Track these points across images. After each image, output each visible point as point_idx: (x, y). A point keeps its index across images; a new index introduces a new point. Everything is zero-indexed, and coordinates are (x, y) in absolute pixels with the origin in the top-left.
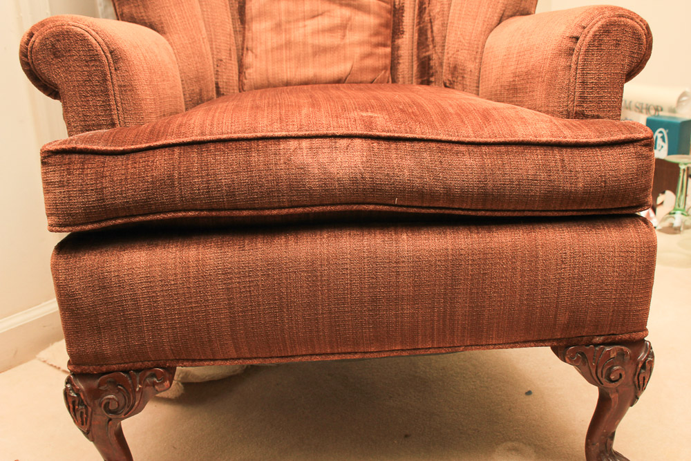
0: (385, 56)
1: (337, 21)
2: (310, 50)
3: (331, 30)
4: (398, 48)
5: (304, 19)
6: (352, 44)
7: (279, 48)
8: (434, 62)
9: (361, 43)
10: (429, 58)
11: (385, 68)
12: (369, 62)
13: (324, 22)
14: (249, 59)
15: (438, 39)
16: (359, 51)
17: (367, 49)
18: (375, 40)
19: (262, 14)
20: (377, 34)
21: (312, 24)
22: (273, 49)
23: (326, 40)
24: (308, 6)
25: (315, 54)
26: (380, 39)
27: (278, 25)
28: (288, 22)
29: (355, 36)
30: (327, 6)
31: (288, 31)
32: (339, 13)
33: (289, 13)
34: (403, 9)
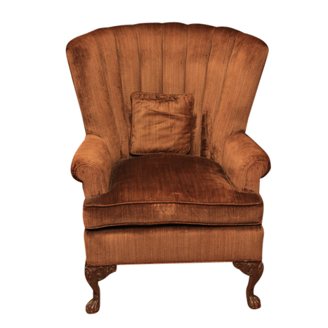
0: (188, 137)
1: (169, 125)
2: (158, 136)
3: (167, 128)
4: (194, 133)
5: (156, 124)
6: (175, 134)
7: (146, 135)
8: (208, 142)
9: (178, 134)
10: (205, 140)
11: (188, 142)
12: (181, 141)
13: (164, 125)
14: (133, 139)
15: (209, 133)
16: (177, 137)
17: (180, 136)
18: (184, 132)
19: (139, 122)
20: (184, 129)
21: (159, 126)
22: (143, 136)
23: (165, 133)
24: (157, 118)
25: (160, 138)
26: (186, 131)
27: (145, 127)
28: (150, 125)
29: (176, 131)
30: (165, 119)
31: (149, 129)
32: (170, 121)
33: (150, 122)
34: (196, 117)
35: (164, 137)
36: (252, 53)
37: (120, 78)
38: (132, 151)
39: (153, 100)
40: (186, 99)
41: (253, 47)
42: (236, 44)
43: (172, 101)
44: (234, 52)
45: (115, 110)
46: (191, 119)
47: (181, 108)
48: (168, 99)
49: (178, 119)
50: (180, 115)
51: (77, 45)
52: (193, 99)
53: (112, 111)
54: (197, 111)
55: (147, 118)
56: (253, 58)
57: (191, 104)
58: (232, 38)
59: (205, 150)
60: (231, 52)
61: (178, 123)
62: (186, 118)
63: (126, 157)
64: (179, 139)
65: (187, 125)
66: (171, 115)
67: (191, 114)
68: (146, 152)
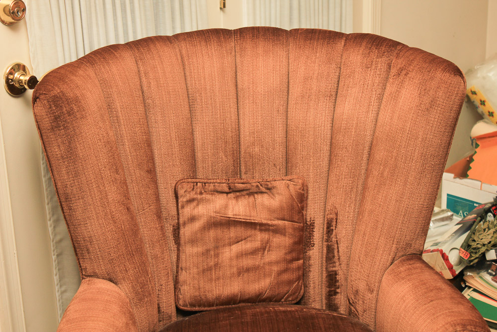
0: (299, 268)
1: (257, 244)
2: (235, 270)
3: (254, 252)
4: (309, 258)
5: (230, 244)
6: (270, 263)
7: (209, 269)
8: (340, 277)
9: (278, 262)
10: (336, 273)
11: (298, 279)
12: (286, 277)
13: (247, 245)
14: (183, 277)
15: (343, 258)
16: (275, 269)
17: (282, 266)
18: (289, 257)
19: (194, 241)
20: (290, 252)
21: (236, 248)
22: (204, 271)
23: (248, 262)
24: (233, 232)
25: (239, 274)
26: (294, 255)
27: (208, 251)
28: (217, 248)
29: (273, 256)
30: (250, 232)
31: (217, 255)
32: (260, 237)
33: (217, 240)
34: (312, 225)
35: (248, 270)
36: (431, 93)
37: (152, 151)
38: (181, 302)
39: (222, 192)
40: (291, 188)
41: (432, 78)
42: (394, 71)
43: (262, 193)
44: (389, 88)
45: (141, 220)
46: (302, 230)
47: (282, 208)
48: (255, 190)
49: (277, 231)
50: (280, 222)
51: (56, 91)
52: (305, 187)
53: (136, 225)
54: (314, 212)
55: (212, 233)
56: (433, 103)
57: (302, 198)
58: (384, 59)
59: (336, 293)
60: (384, 88)
61: (277, 240)
62: (294, 229)
63: (170, 317)
64: (280, 273)
65: (295, 243)
66: (261, 225)
67: (303, 218)
68: (210, 304)
